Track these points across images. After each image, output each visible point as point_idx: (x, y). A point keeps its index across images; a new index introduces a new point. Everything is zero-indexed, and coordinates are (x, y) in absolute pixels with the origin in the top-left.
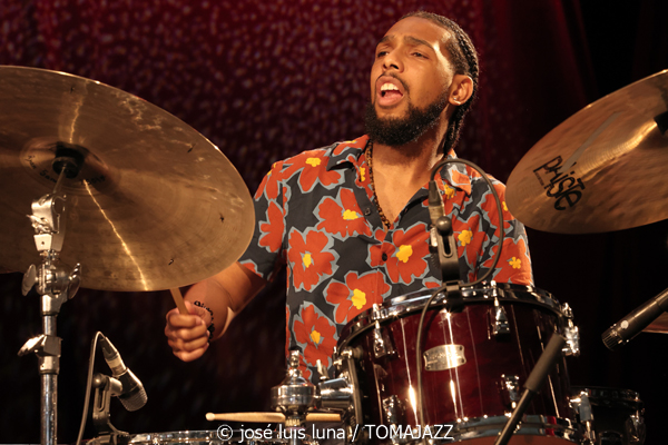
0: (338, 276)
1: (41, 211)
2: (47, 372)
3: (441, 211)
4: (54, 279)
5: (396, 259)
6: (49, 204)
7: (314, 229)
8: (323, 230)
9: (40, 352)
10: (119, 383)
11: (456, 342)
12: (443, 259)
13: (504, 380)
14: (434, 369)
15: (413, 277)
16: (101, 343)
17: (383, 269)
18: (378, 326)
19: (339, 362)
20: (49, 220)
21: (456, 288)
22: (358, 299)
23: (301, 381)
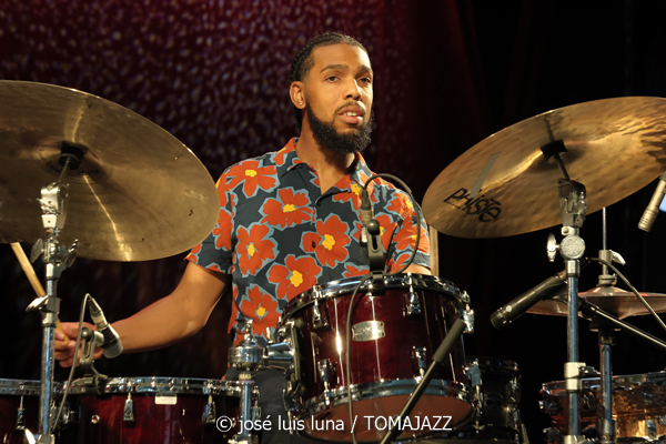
0: (280, 259)
1: (49, 196)
2: (48, 325)
3: (370, 215)
4: (56, 251)
5: (323, 246)
6: (56, 190)
7: (258, 223)
8: (266, 223)
9: (44, 308)
10: (101, 335)
11: (378, 319)
12: (372, 253)
13: (415, 351)
14: (360, 340)
15: (337, 262)
16: (89, 303)
17: (313, 255)
18: (316, 303)
19: (284, 330)
20: (55, 203)
21: (380, 276)
22: (296, 279)
23: (253, 344)
